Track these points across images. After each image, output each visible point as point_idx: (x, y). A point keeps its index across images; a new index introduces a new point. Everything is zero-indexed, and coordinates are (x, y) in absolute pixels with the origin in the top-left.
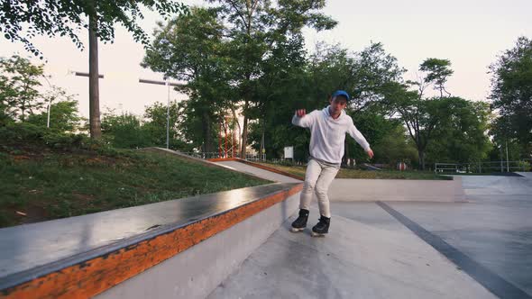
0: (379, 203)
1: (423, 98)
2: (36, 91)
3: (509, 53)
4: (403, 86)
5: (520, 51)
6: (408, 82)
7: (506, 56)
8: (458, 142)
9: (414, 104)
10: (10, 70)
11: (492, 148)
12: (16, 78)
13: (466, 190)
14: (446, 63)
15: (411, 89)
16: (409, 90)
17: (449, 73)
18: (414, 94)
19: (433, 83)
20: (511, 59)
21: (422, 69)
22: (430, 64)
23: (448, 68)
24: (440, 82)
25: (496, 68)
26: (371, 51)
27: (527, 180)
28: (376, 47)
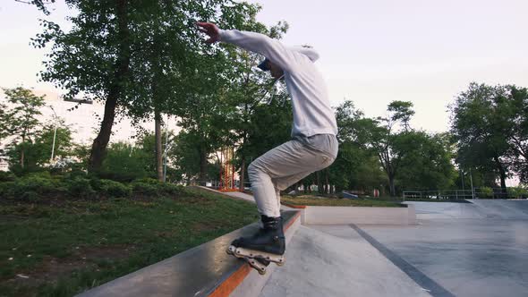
0: (353, 226)
1: (392, 133)
2: (36, 120)
3: (464, 95)
4: (375, 121)
5: (473, 93)
6: (379, 118)
7: (461, 97)
8: (426, 169)
9: (384, 137)
10: (14, 101)
11: (458, 175)
12: (19, 108)
13: (418, 215)
14: (408, 104)
15: (382, 124)
16: (379, 125)
17: (412, 113)
18: (384, 130)
19: (399, 121)
20: (466, 100)
21: (390, 110)
22: (395, 105)
23: (410, 108)
24: (405, 120)
25: (454, 107)
26: (345, 107)
27: (474, 207)
28: (348, 104)
